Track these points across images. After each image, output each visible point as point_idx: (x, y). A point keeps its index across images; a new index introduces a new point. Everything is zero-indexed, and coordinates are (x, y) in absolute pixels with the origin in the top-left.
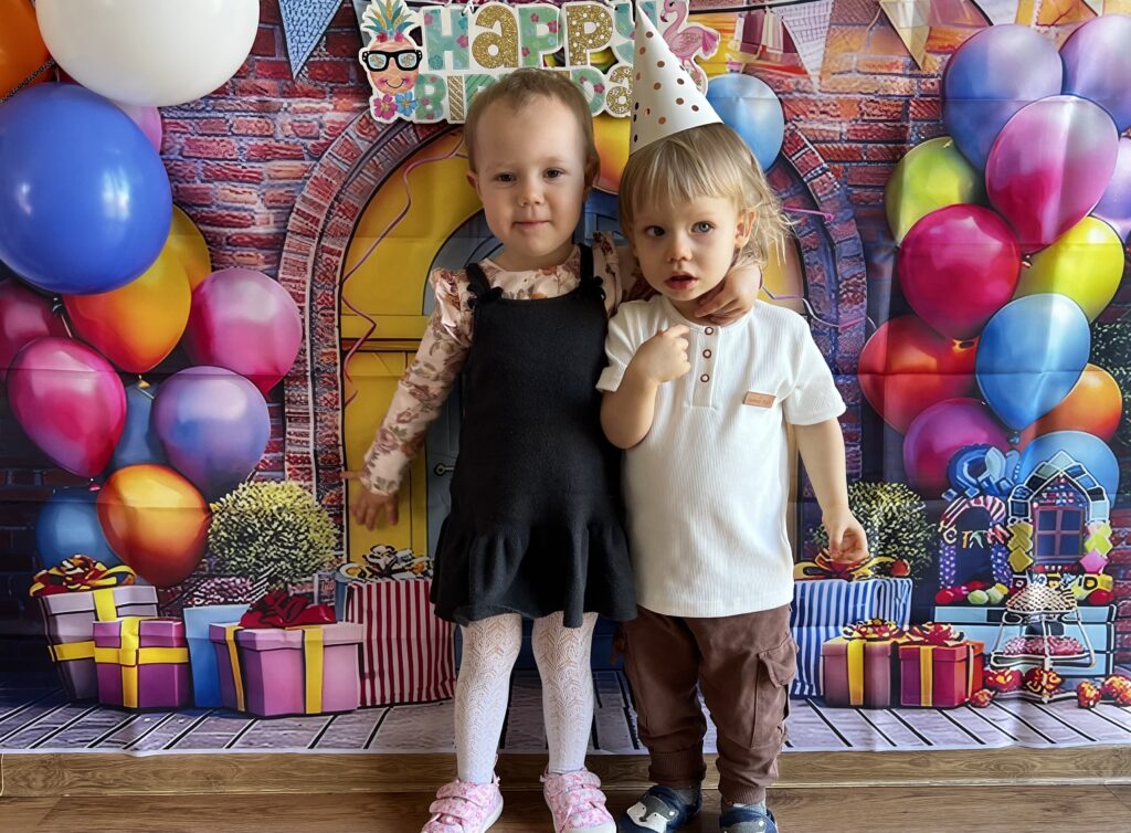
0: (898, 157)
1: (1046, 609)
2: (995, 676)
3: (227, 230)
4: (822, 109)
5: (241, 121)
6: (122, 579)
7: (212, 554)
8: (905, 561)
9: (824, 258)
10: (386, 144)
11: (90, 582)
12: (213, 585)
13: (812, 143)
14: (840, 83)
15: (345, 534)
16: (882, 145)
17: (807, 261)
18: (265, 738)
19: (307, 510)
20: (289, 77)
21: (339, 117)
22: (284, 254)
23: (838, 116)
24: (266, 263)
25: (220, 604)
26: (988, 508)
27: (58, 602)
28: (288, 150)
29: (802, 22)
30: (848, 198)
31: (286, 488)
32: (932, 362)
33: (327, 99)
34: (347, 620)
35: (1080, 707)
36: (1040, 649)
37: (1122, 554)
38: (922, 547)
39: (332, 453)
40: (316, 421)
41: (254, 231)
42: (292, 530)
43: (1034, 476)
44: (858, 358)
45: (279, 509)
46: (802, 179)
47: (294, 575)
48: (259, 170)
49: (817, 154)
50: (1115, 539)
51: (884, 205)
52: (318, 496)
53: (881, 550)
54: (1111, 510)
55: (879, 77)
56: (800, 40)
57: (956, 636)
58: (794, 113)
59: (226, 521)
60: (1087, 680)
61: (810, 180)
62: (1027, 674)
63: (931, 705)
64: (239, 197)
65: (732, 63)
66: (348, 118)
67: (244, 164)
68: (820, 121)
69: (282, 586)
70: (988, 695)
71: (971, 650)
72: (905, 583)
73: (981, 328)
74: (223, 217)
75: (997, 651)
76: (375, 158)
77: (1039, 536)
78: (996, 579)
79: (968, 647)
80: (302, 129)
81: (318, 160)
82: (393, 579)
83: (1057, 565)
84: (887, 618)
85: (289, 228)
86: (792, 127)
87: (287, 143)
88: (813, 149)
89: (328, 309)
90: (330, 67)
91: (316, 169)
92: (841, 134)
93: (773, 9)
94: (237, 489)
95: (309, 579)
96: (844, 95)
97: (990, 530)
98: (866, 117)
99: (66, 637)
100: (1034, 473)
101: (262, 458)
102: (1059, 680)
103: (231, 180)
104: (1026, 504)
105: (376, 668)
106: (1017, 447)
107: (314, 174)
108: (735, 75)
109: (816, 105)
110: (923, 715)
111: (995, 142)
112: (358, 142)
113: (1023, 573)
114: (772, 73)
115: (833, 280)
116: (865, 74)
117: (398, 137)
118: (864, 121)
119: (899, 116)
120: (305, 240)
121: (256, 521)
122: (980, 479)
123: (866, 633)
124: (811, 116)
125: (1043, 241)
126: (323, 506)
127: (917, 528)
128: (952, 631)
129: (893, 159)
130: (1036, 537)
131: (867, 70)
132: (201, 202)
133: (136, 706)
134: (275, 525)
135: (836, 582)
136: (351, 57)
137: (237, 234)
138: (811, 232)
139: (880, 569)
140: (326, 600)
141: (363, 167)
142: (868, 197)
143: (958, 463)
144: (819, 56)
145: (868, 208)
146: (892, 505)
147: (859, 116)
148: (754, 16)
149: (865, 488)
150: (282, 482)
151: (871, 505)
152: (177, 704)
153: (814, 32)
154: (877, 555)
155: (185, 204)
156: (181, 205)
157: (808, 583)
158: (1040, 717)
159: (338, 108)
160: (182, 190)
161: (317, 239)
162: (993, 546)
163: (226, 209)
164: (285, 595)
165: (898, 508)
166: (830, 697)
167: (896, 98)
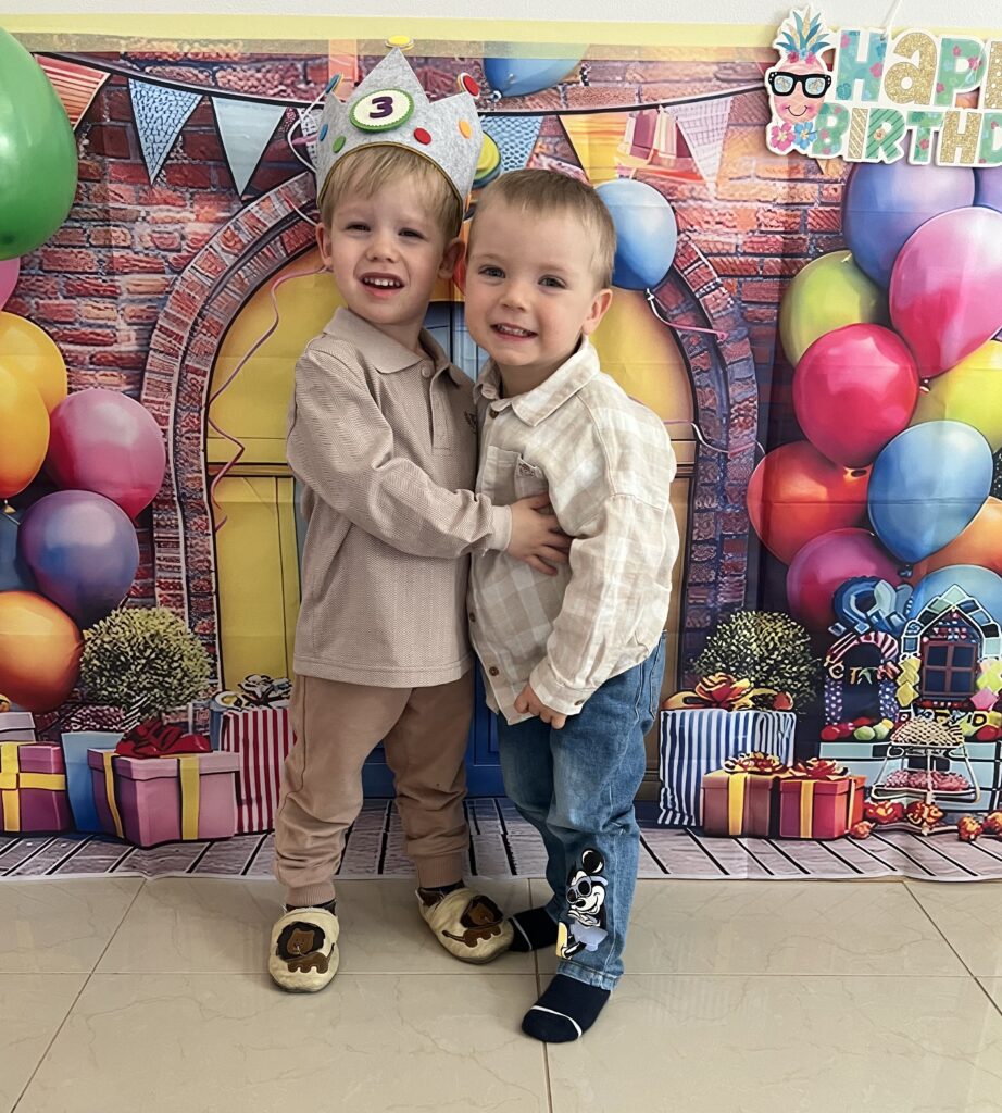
0: (794, 271)
1: (933, 744)
2: (875, 809)
3: (90, 348)
4: (718, 219)
5: (99, 231)
7: (84, 683)
8: (788, 694)
9: (715, 380)
10: (252, 258)
12: (88, 711)
13: (706, 256)
14: (738, 190)
15: (219, 663)
16: (779, 260)
17: (698, 383)
19: (180, 637)
20: (146, 181)
21: (203, 228)
22: (147, 375)
23: (734, 227)
24: (128, 384)
25: (96, 730)
26: (879, 645)
28: (148, 262)
29: (698, 123)
30: (742, 314)
31: (158, 614)
32: (821, 492)
33: (188, 207)
34: (223, 749)
35: (961, 840)
36: (923, 783)
38: (806, 681)
39: (204, 580)
40: (186, 546)
41: (117, 350)
42: (165, 657)
43: (926, 611)
44: (746, 485)
45: (152, 636)
46: (693, 295)
47: (168, 704)
48: (117, 284)
49: (711, 268)
51: (779, 323)
52: (190, 623)
53: (763, 681)
55: (778, 183)
56: (695, 143)
57: (841, 770)
58: (689, 223)
59: (99, 649)
60: (969, 815)
61: (704, 295)
62: (909, 806)
63: (810, 836)
64: (102, 313)
65: (622, 168)
66: (211, 230)
67: (104, 278)
68: (715, 232)
69: (155, 714)
70: (868, 827)
71: (853, 784)
72: (788, 716)
73: (874, 456)
74: (87, 335)
75: (879, 783)
76: (240, 272)
77: (928, 671)
78: (883, 715)
79: (850, 781)
80: (162, 240)
81: (180, 273)
82: (270, 707)
83: (946, 702)
84: (769, 752)
85: (152, 346)
86: (687, 239)
87: (147, 255)
88: (707, 263)
89: (194, 432)
90: (189, 171)
91: (177, 283)
92: (737, 246)
93: (668, 108)
94: (110, 615)
95: (183, 708)
96: (741, 204)
97: (881, 667)
98: (763, 228)
100: (926, 608)
101: (133, 584)
102: (940, 814)
103: (93, 295)
104: (917, 639)
105: (253, 795)
106: (910, 581)
107: (176, 288)
108: (624, 181)
110: (803, 846)
111: (896, 256)
112: (223, 255)
113: (909, 707)
114: (664, 180)
115: (725, 404)
116: (765, 179)
117: (265, 250)
118: (761, 232)
119: (797, 227)
120: (168, 359)
121: (128, 649)
122: (869, 613)
123: (747, 766)
124: (706, 226)
125: (944, 366)
126: (196, 633)
127: (801, 661)
128: (836, 766)
129: (787, 277)
130: (923, 672)
131: (767, 175)
132: (63, 319)
133: (18, 830)
134: (147, 654)
135: (716, 711)
136: (210, 160)
137: (100, 352)
138: (701, 352)
139: (761, 703)
140: (201, 730)
141: (228, 282)
142: (763, 314)
143: (845, 595)
144: (715, 161)
145: (763, 327)
146: (773, 634)
147: (756, 227)
148: (647, 116)
149: (747, 616)
150: (154, 609)
151: (751, 634)
152: (59, 829)
153: (711, 134)
154: (757, 685)
155: (45, 321)
156: (40, 322)
157: (688, 712)
158: (919, 849)
159: (200, 218)
160: (43, 305)
161: (180, 358)
162: (881, 681)
163: (90, 326)
164: (159, 724)
165: (781, 638)
166: (709, 827)
167: (793, 207)
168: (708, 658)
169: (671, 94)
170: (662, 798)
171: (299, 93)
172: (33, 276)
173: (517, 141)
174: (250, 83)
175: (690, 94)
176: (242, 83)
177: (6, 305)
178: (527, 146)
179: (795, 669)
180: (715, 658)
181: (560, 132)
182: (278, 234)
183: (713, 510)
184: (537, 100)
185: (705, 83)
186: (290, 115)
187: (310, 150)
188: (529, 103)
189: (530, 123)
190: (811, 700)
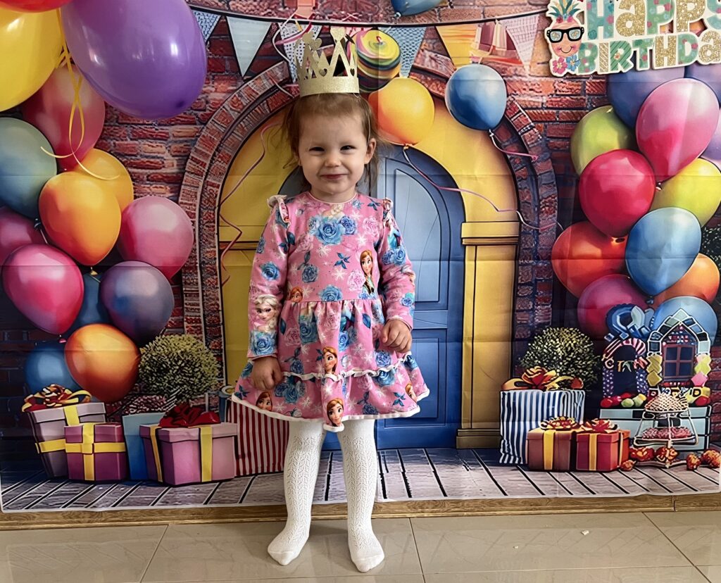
0: (579, 118)
1: (671, 410)
2: (636, 452)
3: (147, 171)
4: (531, 88)
6: (82, 399)
7: (141, 380)
8: (580, 379)
9: (531, 185)
10: (249, 113)
11: (62, 401)
12: (142, 400)
13: (524, 109)
15: (224, 368)
16: (569, 111)
17: (520, 187)
18: (176, 499)
19: (200, 352)
21: (219, 96)
22: (183, 187)
23: (541, 92)
24: (171, 192)
25: (147, 412)
26: (634, 346)
27: (40, 415)
28: (185, 118)
29: (519, 30)
30: (547, 145)
31: (185, 339)
32: (597, 251)
33: (211, 84)
34: (227, 421)
35: (688, 469)
36: (666, 435)
37: (716, 374)
38: (591, 370)
39: (215, 316)
40: (203, 296)
41: (164, 172)
42: (190, 365)
43: (664, 326)
44: (551, 249)
45: (182, 352)
46: (517, 133)
47: (193, 394)
48: (167, 131)
49: (527, 117)
50: (713, 365)
51: (569, 151)
52: (206, 343)
53: (564, 371)
54: (711, 347)
56: (518, 41)
57: (613, 426)
58: (514, 90)
59: (150, 360)
60: (692, 453)
61: (522, 134)
62: (657, 451)
63: (595, 470)
64: (154, 149)
65: (474, 57)
66: (224, 97)
67: (156, 128)
68: (529, 95)
69: (185, 400)
70: (632, 464)
71: (622, 435)
72: (580, 393)
73: (629, 230)
75: (638, 436)
76: (242, 123)
77: (666, 363)
78: (639, 391)
79: (620, 434)
80: (195, 104)
81: (205, 124)
83: (677, 382)
84: (569, 416)
85: (186, 169)
86: (512, 99)
87: (185, 113)
88: (525, 114)
89: (211, 222)
90: (213, 62)
91: (204, 130)
92: (543, 104)
93: (501, 21)
94: (155, 340)
95: (202, 396)
96: (544, 78)
97: (636, 360)
98: (558, 93)
99: (47, 437)
100: (664, 324)
101: (170, 320)
102: (676, 453)
103: (149, 138)
104: (659, 343)
105: (246, 452)
106: (653, 306)
107: (203, 133)
108: (475, 65)
109: (527, 85)
110: (590, 476)
111: (640, 107)
112: (231, 112)
113: (656, 387)
114: (499, 64)
115: (536, 199)
117: (257, 109)
118: (557, 95)
119: (579, 92)
120: (196, 177)
121: (167, 360)
122: (629, 327)
123: (555, 426)
124: (523, 92)
125: (669, 174)
126: (210, 349)
127: (588, 358)
128: (610, 424)
129: (575, 122)
130: (664, 365)
132: (130, 153)
133: (93, 479)
134: (180, 363)
135: (535, 392)
136: (226, 55)
137: (153, 173)
138: (522, 168)
139: (564, 385)
140: (213, 409)
141: (234, 129)
142: (559, 144)
143: (613, 316)
144: (530, 52)
145: (559, 152)
146: (570, 342)
147: (554, 92)
148: (488, 26)
149: (553, 331)
150: (183, 336)
151: (556, 342)
152: (119, 478)
153: (527, 36)
154: (561, 375)
155: (119, 154)
156: (117, 155)
157: (518, 392)
158: (664, 477)
159: (218, 90)
160: (118, 145)
161: (204, 177)
162: (637, 370)
163: (147, 157)
164: (187, 407)
165: (575, 344)
166: (531, 464)
167: (577, 80)
168: (530, 357)
169: (503, 13)
170: (502, 446)
171: (279, 13)
172: (112, 126)
173: (411, 42)
174: (250, 8)
175: (514, 13)
176: (245, 8)
177: (96, 145)
178: (416, 45)
179: (584, 363)
180: (534, 357)
181: (436, 36)
182: (265, 99)
183: (530, 264)
184: (422, 18)
185: (522, 6)
186: (274, 27)
187: (286, 48)
188: (417, 19)
189: (418, 31)
190: (594, 382)
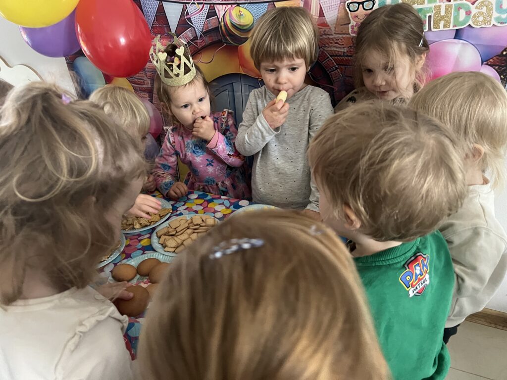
3: (138, 86)
4: (336, 42)
13: (331, 56)
14: (344, 29)
22: (154, 95)
23: (343, 45)
24: (149, 97)
29: (328, 2)
30: (344, 81)
46: (327, 71)
49: (333, 61)
56: (326, 11)
61: (330, 72)
68: (335, 47)
74: (136, 81)
86: (323, 50)
88: (332, 59)
92: (344, 53)
96: (346, 35)
124: (330, 45)
136: (164, 24)
137: (141, 87)
144: (335, 18)
145: (351, 87)
147: (352, 45)
153: (333, 7)
156: (127, 77)
173: (260, 13)
186: (185, 7)
187: (192, 19)
189: (264, 6)
